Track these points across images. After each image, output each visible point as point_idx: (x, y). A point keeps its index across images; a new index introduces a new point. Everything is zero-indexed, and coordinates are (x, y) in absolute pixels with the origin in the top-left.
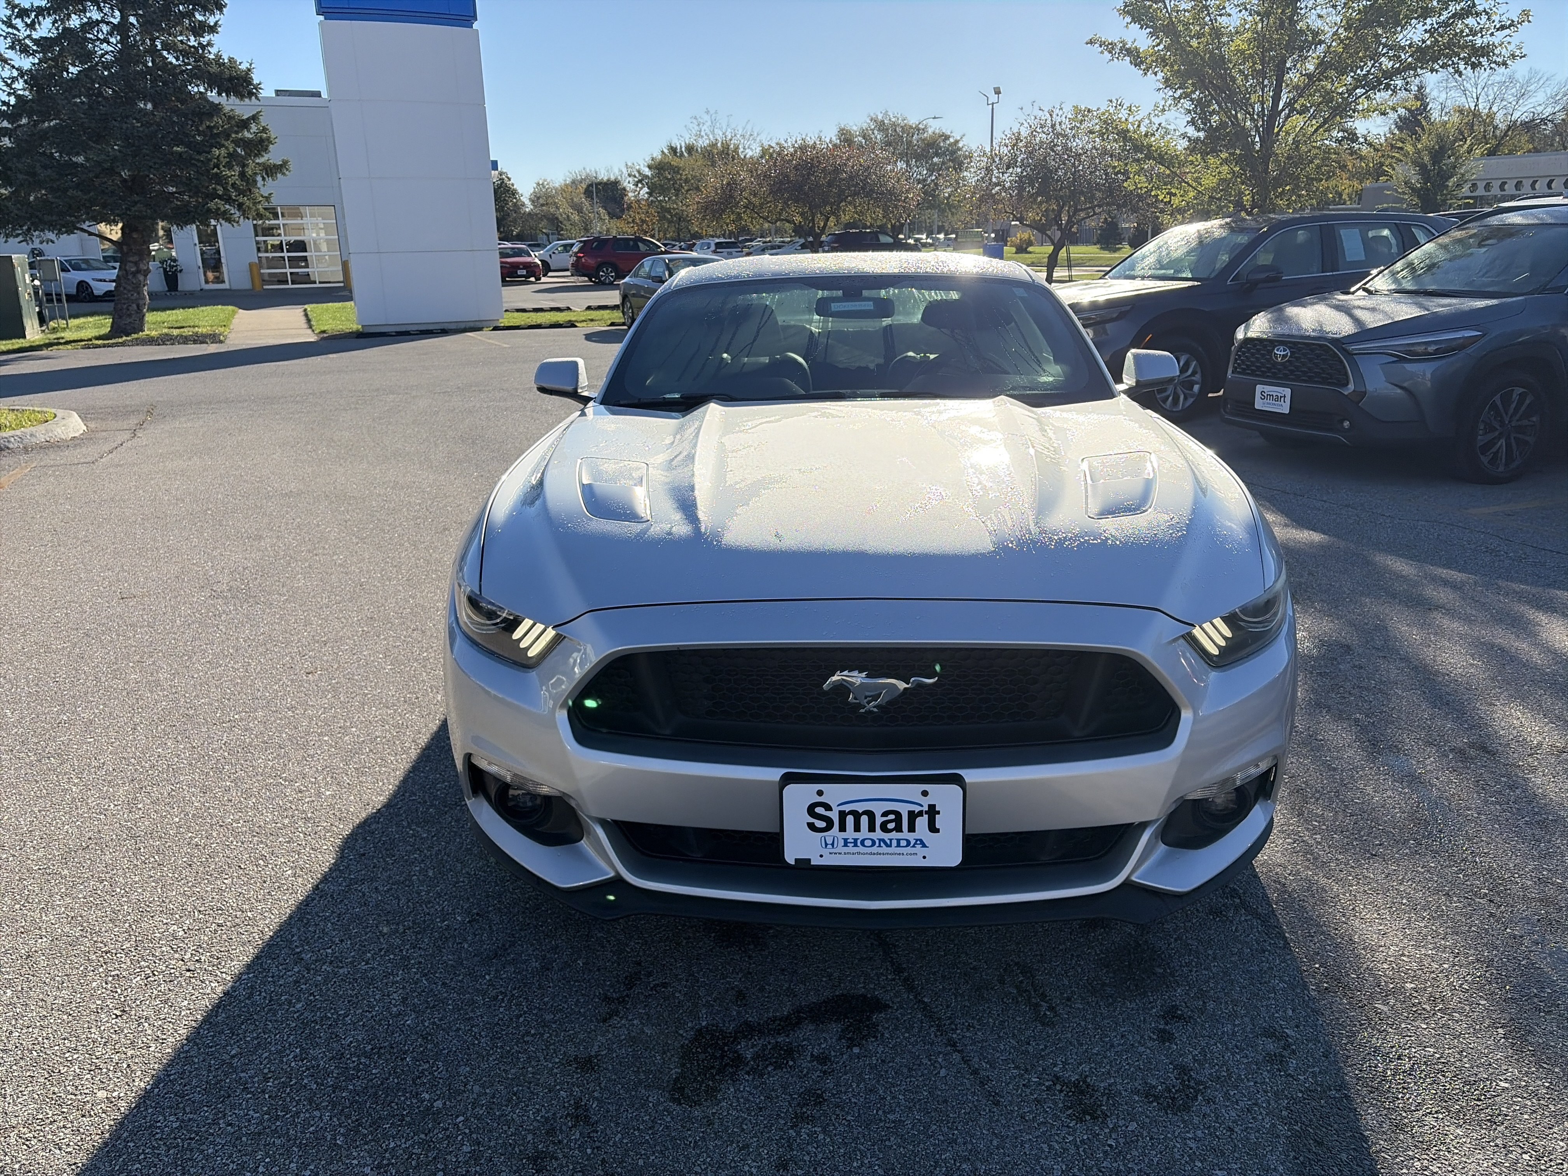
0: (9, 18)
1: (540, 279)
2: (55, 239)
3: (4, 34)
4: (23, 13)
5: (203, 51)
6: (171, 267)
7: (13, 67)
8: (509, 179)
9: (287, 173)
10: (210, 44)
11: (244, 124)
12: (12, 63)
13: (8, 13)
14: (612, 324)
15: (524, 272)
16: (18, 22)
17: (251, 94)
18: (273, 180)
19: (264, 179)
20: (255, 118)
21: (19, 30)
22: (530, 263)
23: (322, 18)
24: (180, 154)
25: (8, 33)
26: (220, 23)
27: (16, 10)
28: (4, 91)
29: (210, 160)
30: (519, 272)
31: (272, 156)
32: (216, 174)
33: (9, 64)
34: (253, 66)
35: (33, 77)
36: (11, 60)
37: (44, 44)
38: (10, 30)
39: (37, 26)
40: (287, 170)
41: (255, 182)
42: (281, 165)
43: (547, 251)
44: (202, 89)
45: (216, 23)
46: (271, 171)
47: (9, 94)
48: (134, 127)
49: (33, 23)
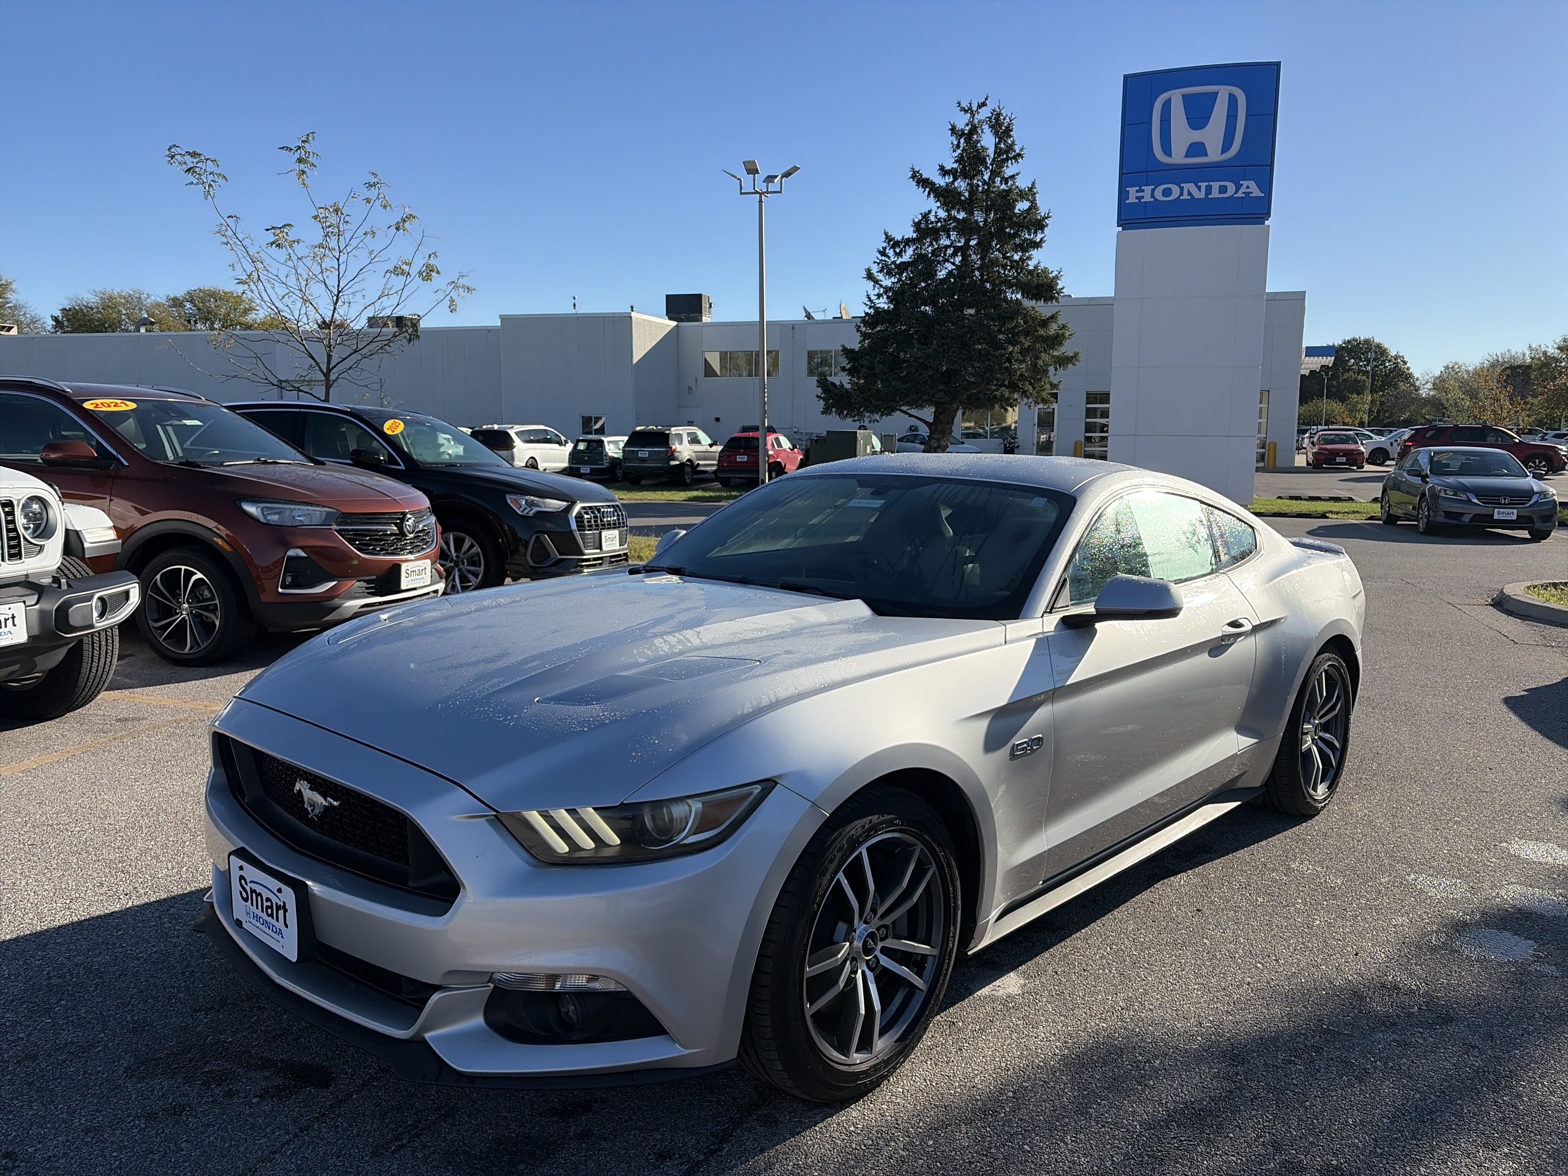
0: (885, 249)
1: (1363, 467)
2: (879, 419)
3: (878, 261)
4: (896, 244)
5: (1023, 264)
6: (1010, 443)
7: (881, 286)
8: (1405, 363)
9: (1077, 363)
10: (1029, 258)
11: (1045, 323)
12: (881, 283)
13: (885, 245)
14: (1372, 518)
15: (1344, 460)
16: (891, 253)
17: (1052, 298)
18: (1064, 370)
19: (1056, 369)
20: (1053, 318)
21: (889, 257)
22: (1353, 450)
23: (1120, 229)
24: (980, 350)
25: (882, 260)
26: (1045, 239)
27: (892, 243)
28: (867, 305)
29: (1004, 355)
30: (1338, 460)
31: (1066, 349)
32: (1007, 367)
33: (879, 284)
34: (1061, 273)
35: (895, 292)
36: (881, 281)
37: (903, 267)
38: (883, 258)
39: (903, 254)
40: (1077, 360)
41: (1047, 371)
42: (1072, 357)
43: (1390, 439)
44: (1019, 296)
45: (1042, 239)
46: (1063, 362)
47: (870, 308)
48: (949, 330)
49: (901, 251)
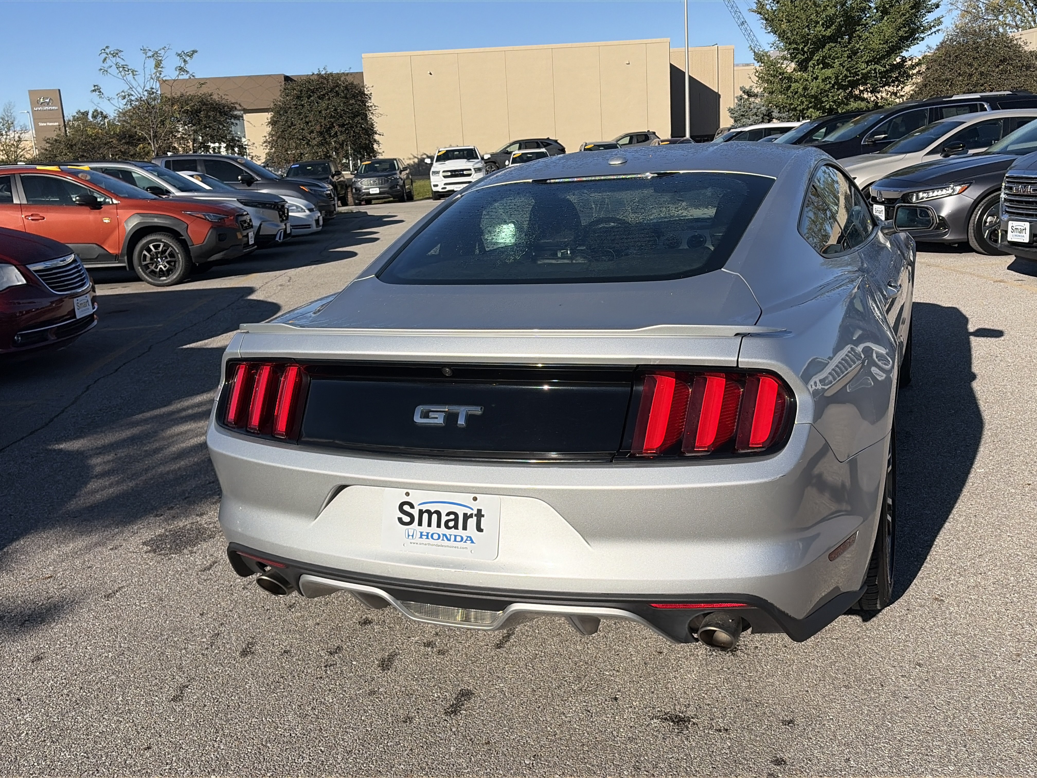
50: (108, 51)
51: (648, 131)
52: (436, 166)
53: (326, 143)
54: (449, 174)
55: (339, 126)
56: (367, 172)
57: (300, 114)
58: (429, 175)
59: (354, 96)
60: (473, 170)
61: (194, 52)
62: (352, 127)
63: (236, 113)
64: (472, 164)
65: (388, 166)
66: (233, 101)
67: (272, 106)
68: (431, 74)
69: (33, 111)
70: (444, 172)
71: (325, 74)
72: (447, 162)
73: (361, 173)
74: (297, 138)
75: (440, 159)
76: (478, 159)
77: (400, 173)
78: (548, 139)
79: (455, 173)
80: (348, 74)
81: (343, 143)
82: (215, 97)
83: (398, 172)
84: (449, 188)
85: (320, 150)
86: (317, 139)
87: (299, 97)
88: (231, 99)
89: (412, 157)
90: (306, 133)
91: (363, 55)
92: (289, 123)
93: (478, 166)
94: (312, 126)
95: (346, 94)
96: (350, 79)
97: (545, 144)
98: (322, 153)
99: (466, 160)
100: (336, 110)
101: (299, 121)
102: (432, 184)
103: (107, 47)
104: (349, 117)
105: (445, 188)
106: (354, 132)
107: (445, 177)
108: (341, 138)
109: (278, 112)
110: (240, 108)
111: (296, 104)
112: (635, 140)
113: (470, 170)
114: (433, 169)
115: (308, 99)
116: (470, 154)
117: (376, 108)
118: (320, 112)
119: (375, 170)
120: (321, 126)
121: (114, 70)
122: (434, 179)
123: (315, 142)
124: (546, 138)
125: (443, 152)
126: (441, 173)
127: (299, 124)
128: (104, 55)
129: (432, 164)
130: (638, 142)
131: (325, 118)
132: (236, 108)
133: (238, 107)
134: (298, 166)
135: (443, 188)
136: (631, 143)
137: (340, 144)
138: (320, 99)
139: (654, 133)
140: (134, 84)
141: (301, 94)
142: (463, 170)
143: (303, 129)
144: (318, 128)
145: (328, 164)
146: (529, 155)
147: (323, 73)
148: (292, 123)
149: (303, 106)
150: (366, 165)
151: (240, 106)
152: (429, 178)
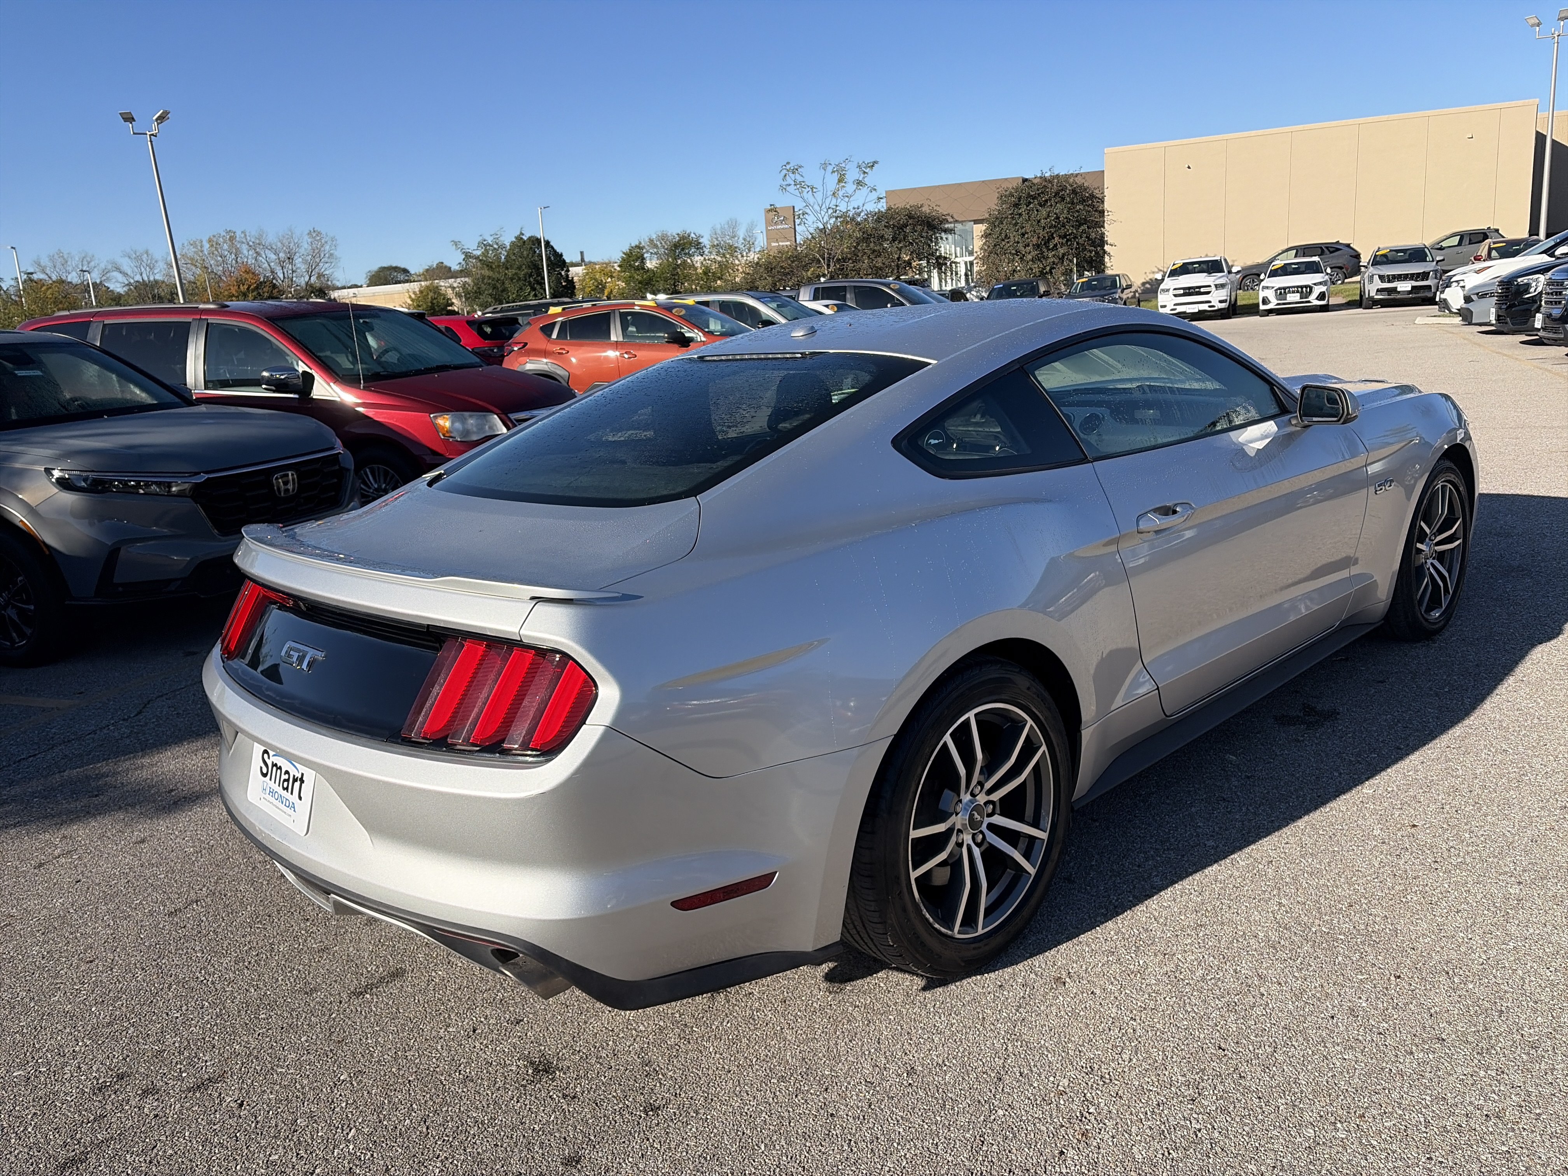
50: (788, 167)
51: (1489, 228)
52: (1170, 283)
53: (1043, 257)
54: (1182, 292)
55: (1060, 237)
56: (1083, 291)
57: (1016, 224)
58: (1157, 292)
59: (1083, 201)
60: (1213, 287)
61: (875, 162)
62: (1075, 238)
63: (946, 226)
64: (1212, 279)
65: (1109, 284)
66: (945, 213)
67: (987, 216)
68: (1189, 167)
69: (767, 230)
70: (1175, 289)
71: (1051, 176)
72: (1181, 277)
73: (1076, 293)
74: (1010, 253)
75: (1174, 273)
76: (1224, 272)
77: (1122, 292)
78: (1338, 242)
79: (1189, 291)
80: (1077, 175)
81: (1063, 257)
82: (926, 209)
83: (1119, 291)
84: (1180, 309)
85: (1036, 266)
86: (1031, 254)
87: (1016, 205)
88: (943, 210)
89: (1157, 270)
90: (1020, 247)
91: (1106, 150)
92: (1003, 235)
93: (1222, 281)
94: (1027, 238)
95: (1073, 198)
96: (1079, 180)
97: (1331, 250)
98: (1037, 270)
99: (1206, 274)
100: (1058, 218)
101: (1015, 233)
102: (1160, 304)
103: (788, 163)
104: (1073, 226)
105: (1175, 309)
106: (1078, 243)
107: (1175, 296)
108: (1061, 251)
109: (993, 223)
110: (952, 220)
111: (1012, 214)
112: (1466, 240)
113: (1209, 286)
114: (1162, 287)
115: (1027, 206)
116: (1213, 267)
117: (1109, 213)
118: (1039, 222)
119: (1094, 288)
120: (1039, 238)
121: (792, 189)
122: (1162, 299)
123: (1030, 257)
124: (1335, 241)
125: (1179, 265)
126: (1171, 291)
127: (1014, 236)
128: (784, 172)
129: (1163, 280)
130: (1470, 244)
131: (1044, 228)
132: (947, 221)
133: (950, 220)
134: (1001, 286)
135: (1172, 310)
136: (1461, 245)
137: (1060, 259)
138: (1041, 206)
139: (1497, 231)
140: (811, 200)
141: (1019, 201)
142: (1200, 287)
143: (1018, 242)
144: (1035, 240)
145: (1037, 283)
146: (1294, 266)
147: (1047, 175)
148: (1006, 235)
149: (1020, 215)
150: (1083, 283)
151: (952, 217)
152: (1157, 297)
